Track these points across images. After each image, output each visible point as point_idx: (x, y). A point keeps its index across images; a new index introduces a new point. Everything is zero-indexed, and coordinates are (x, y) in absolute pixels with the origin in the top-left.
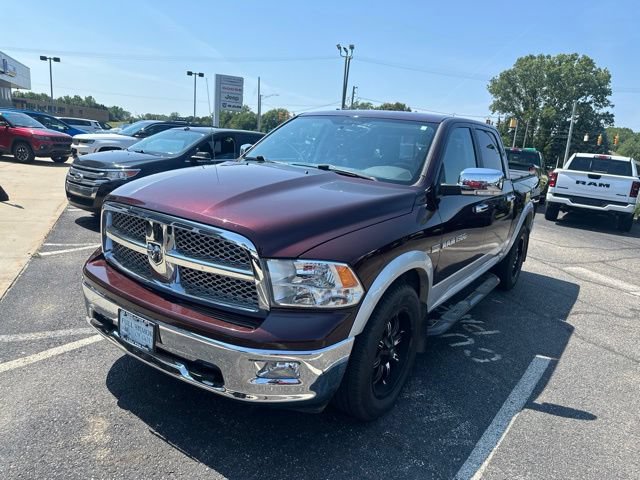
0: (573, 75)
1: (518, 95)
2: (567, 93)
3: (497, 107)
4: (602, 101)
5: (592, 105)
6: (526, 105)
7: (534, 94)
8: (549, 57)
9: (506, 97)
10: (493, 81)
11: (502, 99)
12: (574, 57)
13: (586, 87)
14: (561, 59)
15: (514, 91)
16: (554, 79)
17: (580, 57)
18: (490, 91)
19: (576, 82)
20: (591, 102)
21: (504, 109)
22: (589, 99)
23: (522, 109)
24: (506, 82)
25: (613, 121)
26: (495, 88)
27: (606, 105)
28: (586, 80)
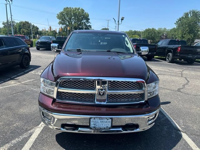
0: (80, 14)
1: (66, 19)
2: (79, 19)
3: (60, 23)
4: (88, 21)
5: (86, 23)
6: (69, 22)
7: (70, 19)
8: (72, 8)
9: (63, 20)
10: (58, 14)
11: (62, 21)
12: (79, 9)
13: (83, 17)
14: (76, 9)
15: (65, 18)
16: (75, 15)
17: (81, 9)
18: (58, 18)
19: (81, 16)
20: (85, 22)
21: (63, 24)
22: (85, 21)
23: (68, 24)
24: (62, 15)
25: (91, 27)
26: (59, 17)
27: (89, 23)
28: (83, 16)
